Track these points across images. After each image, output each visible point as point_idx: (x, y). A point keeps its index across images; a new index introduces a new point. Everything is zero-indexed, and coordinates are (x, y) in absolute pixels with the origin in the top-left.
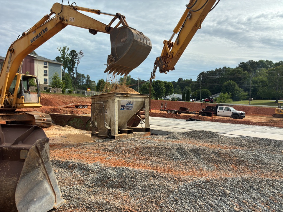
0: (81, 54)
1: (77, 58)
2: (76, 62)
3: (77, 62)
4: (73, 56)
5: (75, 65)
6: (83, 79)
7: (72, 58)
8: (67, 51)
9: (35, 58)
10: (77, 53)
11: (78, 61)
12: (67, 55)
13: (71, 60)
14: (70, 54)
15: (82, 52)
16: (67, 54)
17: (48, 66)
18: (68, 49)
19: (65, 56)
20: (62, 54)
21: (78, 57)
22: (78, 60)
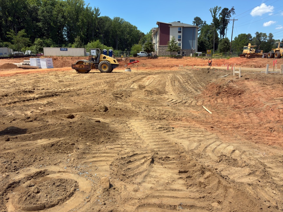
10: (229, 11)
17: (182, 31)
18: (220, 8)
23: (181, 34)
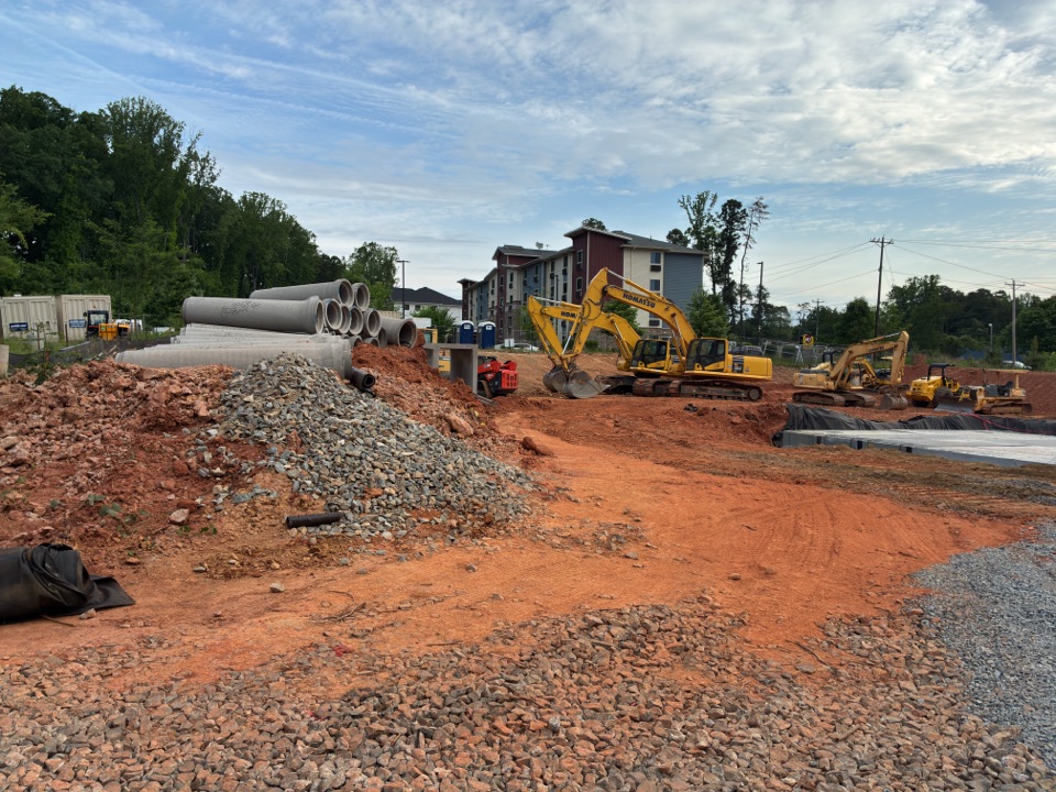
0: (760, 212)
1: (745, 226)
2: (739, 241)
3: (742, 240)
4: (730, 223)
5: (737, 252)
6: (743, 303)
7: (730, 228)
8: (712, 205)
9: (626, 241)
10: (744, 211)
11: (749, 237)
12: (708, 221)
13: (723, 234)
14: (719, 217)
15: (764, 202)
16: (711, 218)
17: (662, 264)
18: (715, 197)
19: (701, 224)
20: (693, 217)
21: (748, 223)
22: (746, 233)
23: (659, 276)
